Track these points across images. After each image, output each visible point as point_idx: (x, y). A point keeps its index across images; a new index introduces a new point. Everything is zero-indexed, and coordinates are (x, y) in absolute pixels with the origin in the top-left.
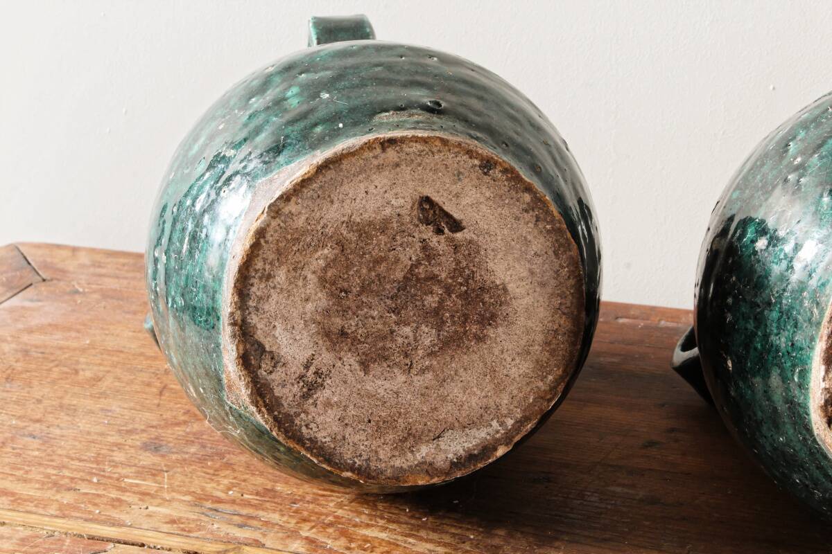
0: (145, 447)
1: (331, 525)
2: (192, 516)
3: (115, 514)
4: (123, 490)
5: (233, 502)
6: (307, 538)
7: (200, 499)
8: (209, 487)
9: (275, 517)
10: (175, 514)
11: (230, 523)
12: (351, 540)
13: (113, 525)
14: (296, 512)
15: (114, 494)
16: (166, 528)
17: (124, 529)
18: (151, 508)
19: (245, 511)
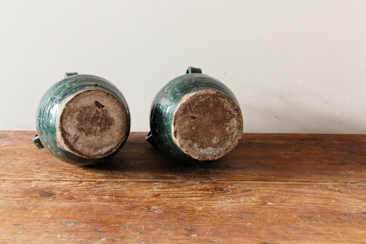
0: (36, 164)
1: (79, 173)
2: (50, 175)
3: (32, 176)
4: (33, 172)
5: (57, 172)
6: (75, 176)
7: (50, 172)
8: (52, 170)
9: (67, 173)
10: (45, 175)
11: (57, 175)
12: (84, 175)
13: (32, 178)
14: (71, 172)
15: (31, 173)
16: (44, 177)
17: (35, 178)
18: (40, 174)
19: (60, 173)
